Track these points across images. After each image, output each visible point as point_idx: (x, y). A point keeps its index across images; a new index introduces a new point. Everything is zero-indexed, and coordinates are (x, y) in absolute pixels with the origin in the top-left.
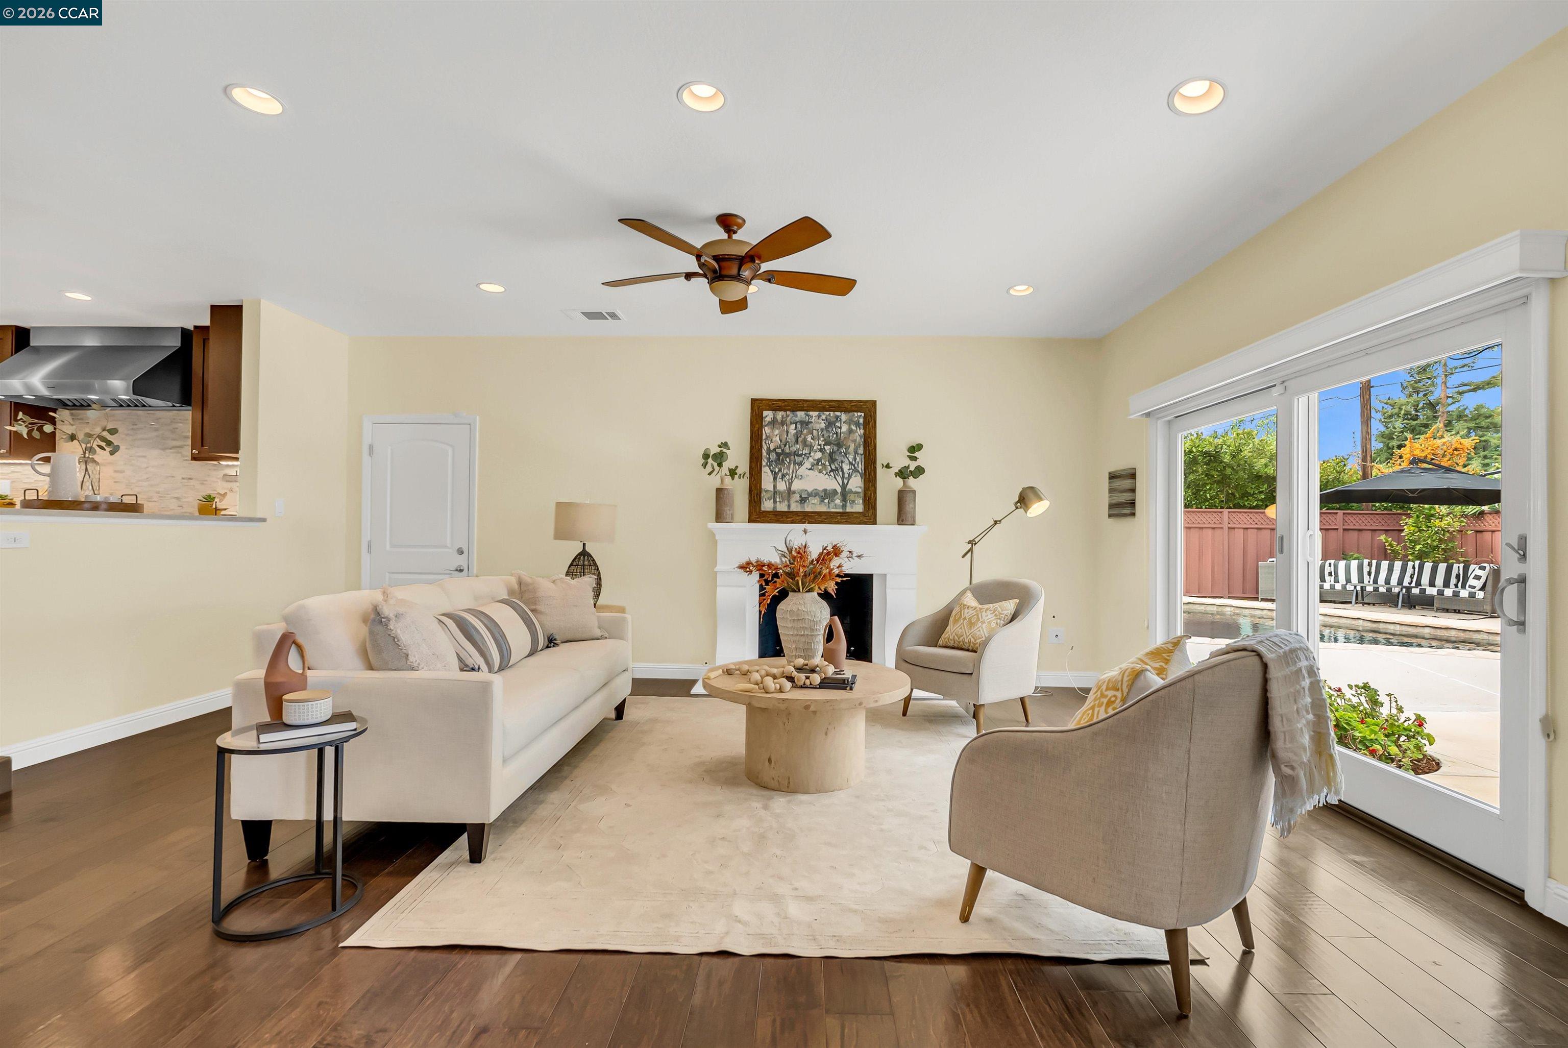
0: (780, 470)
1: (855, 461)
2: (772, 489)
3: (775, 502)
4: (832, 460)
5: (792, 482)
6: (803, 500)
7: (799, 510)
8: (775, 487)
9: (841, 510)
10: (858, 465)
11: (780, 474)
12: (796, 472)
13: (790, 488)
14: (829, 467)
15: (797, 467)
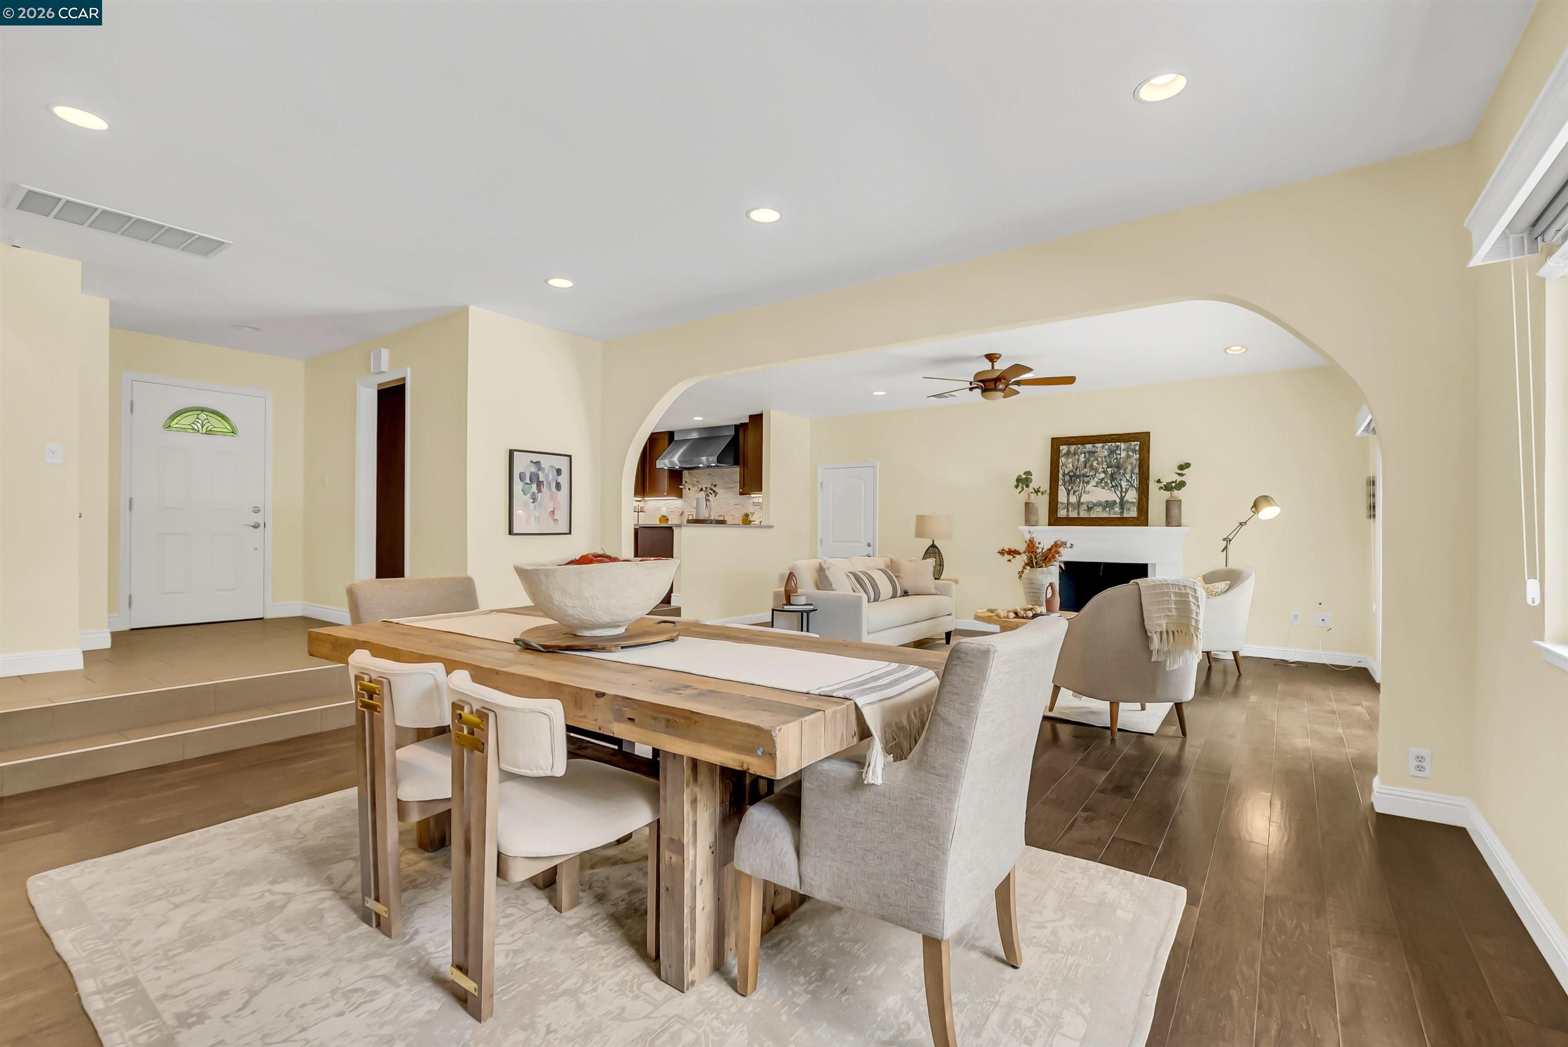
0: (1072, 488)
1: (1131, 479)
2: (1066, 502)
3: (1068, 511)
4: (1113, 478)
5: (1081, 496)
6: (1089, 509)
7: (1086, 516)
8: (1068, 500)
9: (1119, 516)
10: (1134, 482)
11: (1072, 491)
12: (1085, 488)
13: (1080, 501)
14: (1110, 484)
15: (1085, 485)
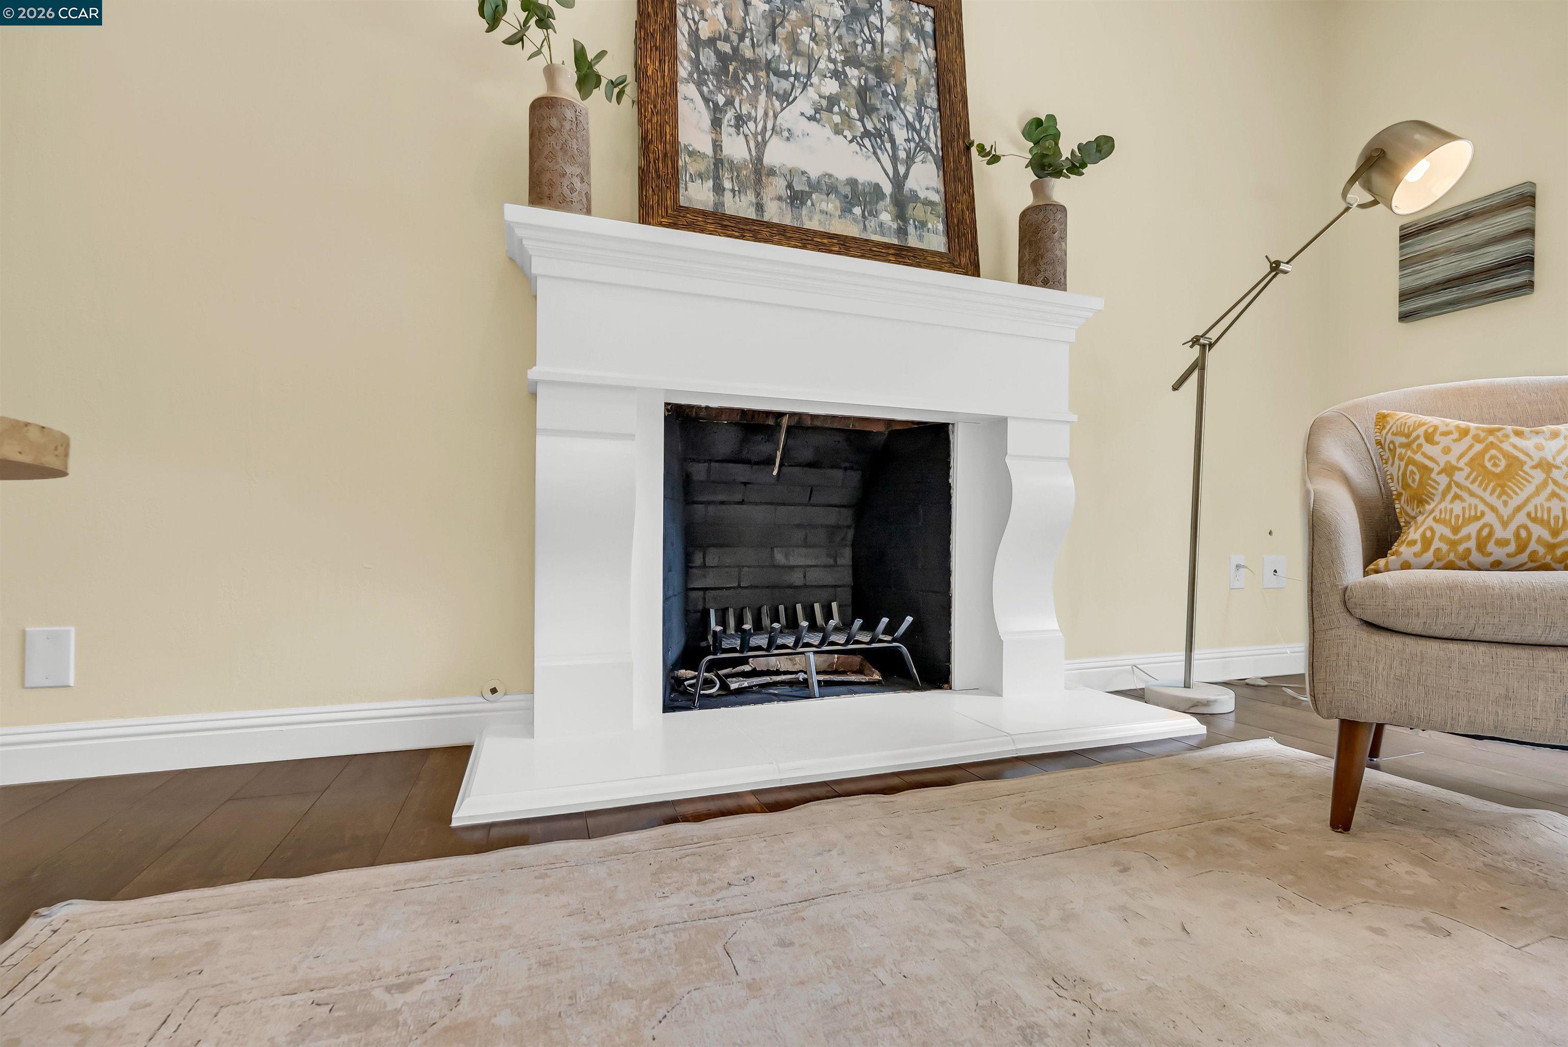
0: (730, 102)
1: (920, 123)
2: (709, 150)
3: (718, 189)
4: (867, 110)
5: (765, 143)
6: (796, 199)
7: (787, 220)
8: (717, 146)
9: (895, 241)
10: (927, 133)
11: (730, 115)
12: (775, 117)
13: (760, 159)
14: (859, 124)
15: (777, 104)
